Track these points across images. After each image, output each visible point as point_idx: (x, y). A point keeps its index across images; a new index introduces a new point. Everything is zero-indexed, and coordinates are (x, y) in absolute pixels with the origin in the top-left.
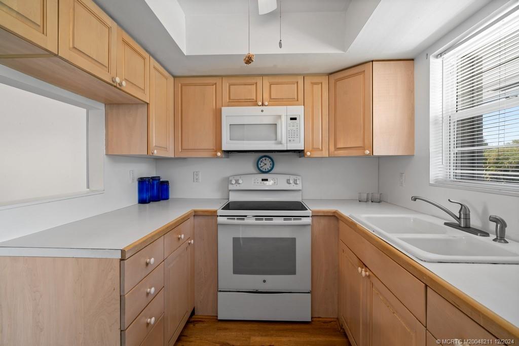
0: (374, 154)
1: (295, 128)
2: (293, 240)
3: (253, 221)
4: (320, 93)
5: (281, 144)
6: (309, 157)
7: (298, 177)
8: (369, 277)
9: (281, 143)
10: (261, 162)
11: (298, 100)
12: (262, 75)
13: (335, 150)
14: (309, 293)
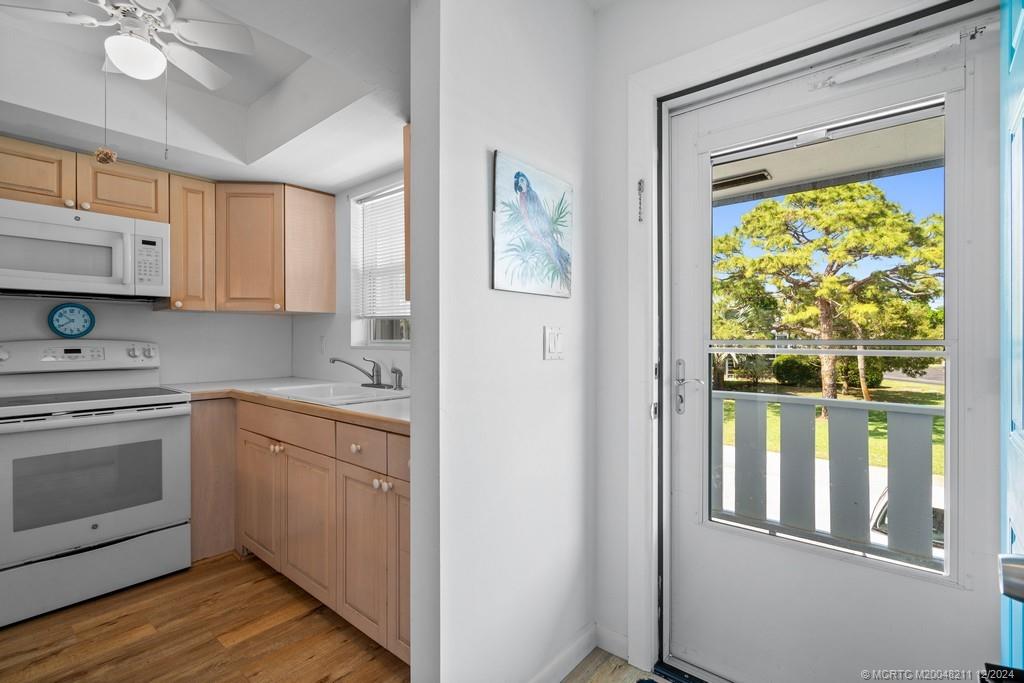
0: (287, 309)
1: (151, 259)
2: (157, 445)
3: (70, 420)
4: (202, 210)
5: (123, 284)
6: (179, 310)
7: (151, 345)
8: (283, 450)
9: (122, 282)
10: (61, 315)
11: (156, 212)
12: (77, 151)
13: (227, 301)
14: (186, 523)
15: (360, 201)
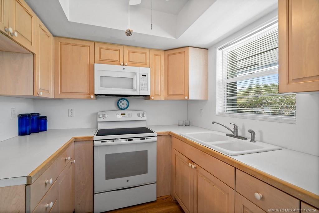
0: (190, 99)
1: (144, 82)
2: (146, 152)
3: (120, 142)
4: (159, 61)
5: (136, 91)
6: (153, 100)
7: (144, 112)
8: (196, 168)
9: (136, 90)
10: (120, 102)
11: (146, 64)
12: (124, 45)
13: (168, 96)
14: (155, 183)
15: (219, 49)
